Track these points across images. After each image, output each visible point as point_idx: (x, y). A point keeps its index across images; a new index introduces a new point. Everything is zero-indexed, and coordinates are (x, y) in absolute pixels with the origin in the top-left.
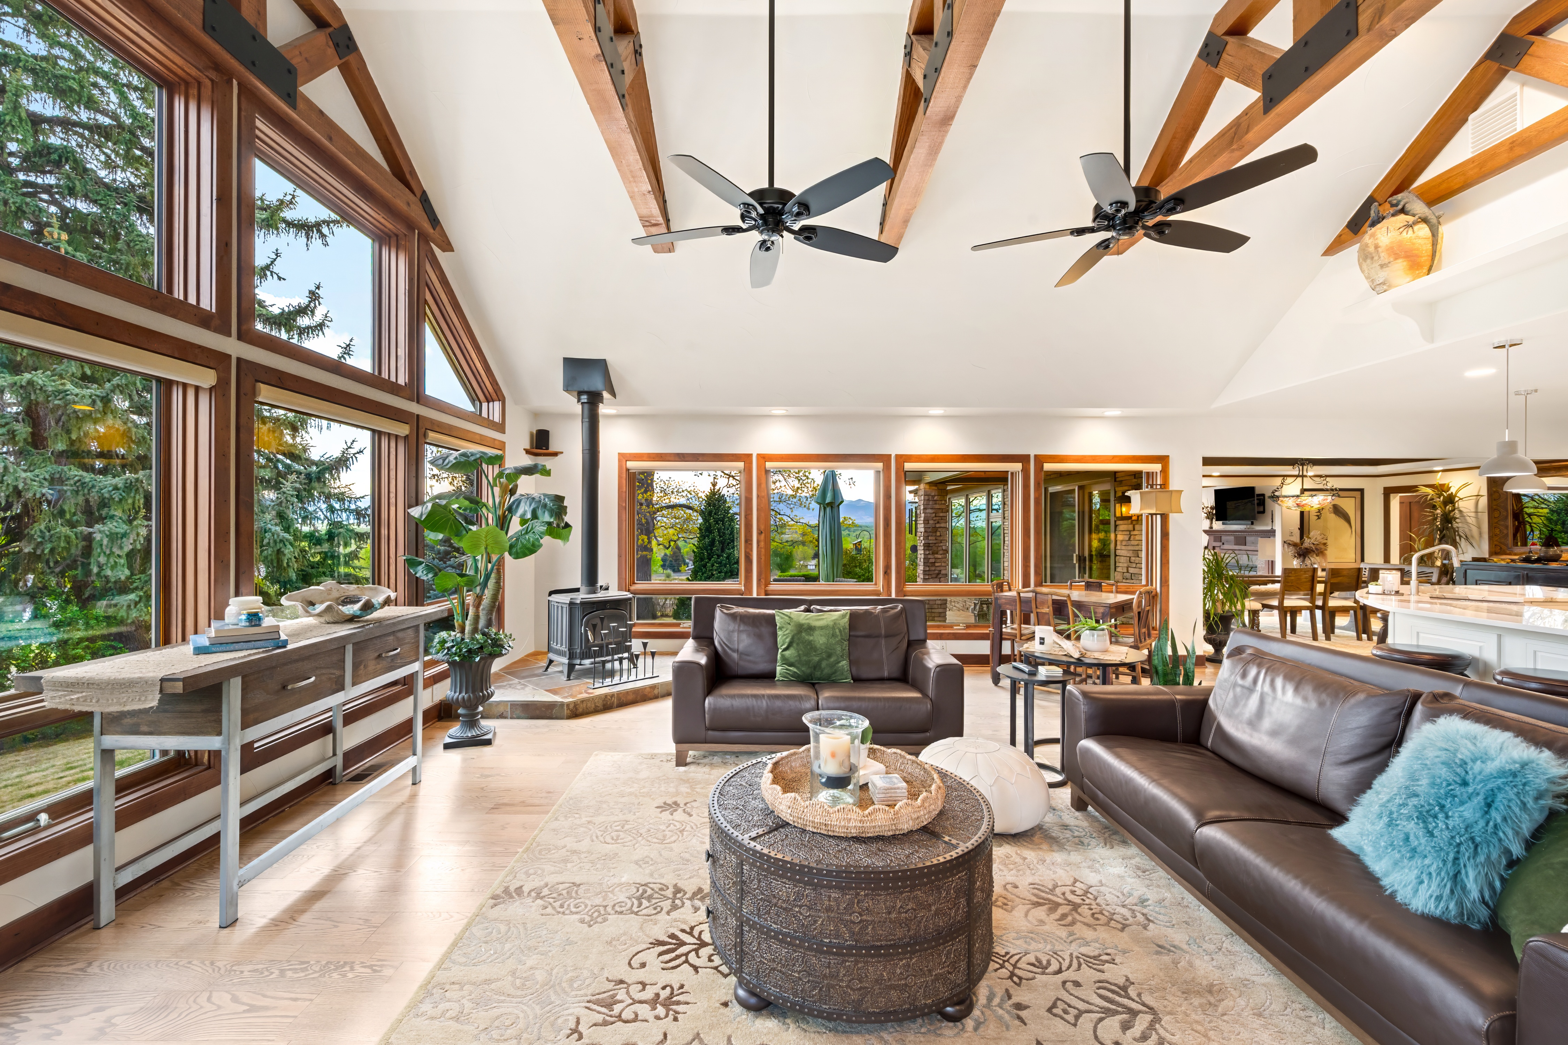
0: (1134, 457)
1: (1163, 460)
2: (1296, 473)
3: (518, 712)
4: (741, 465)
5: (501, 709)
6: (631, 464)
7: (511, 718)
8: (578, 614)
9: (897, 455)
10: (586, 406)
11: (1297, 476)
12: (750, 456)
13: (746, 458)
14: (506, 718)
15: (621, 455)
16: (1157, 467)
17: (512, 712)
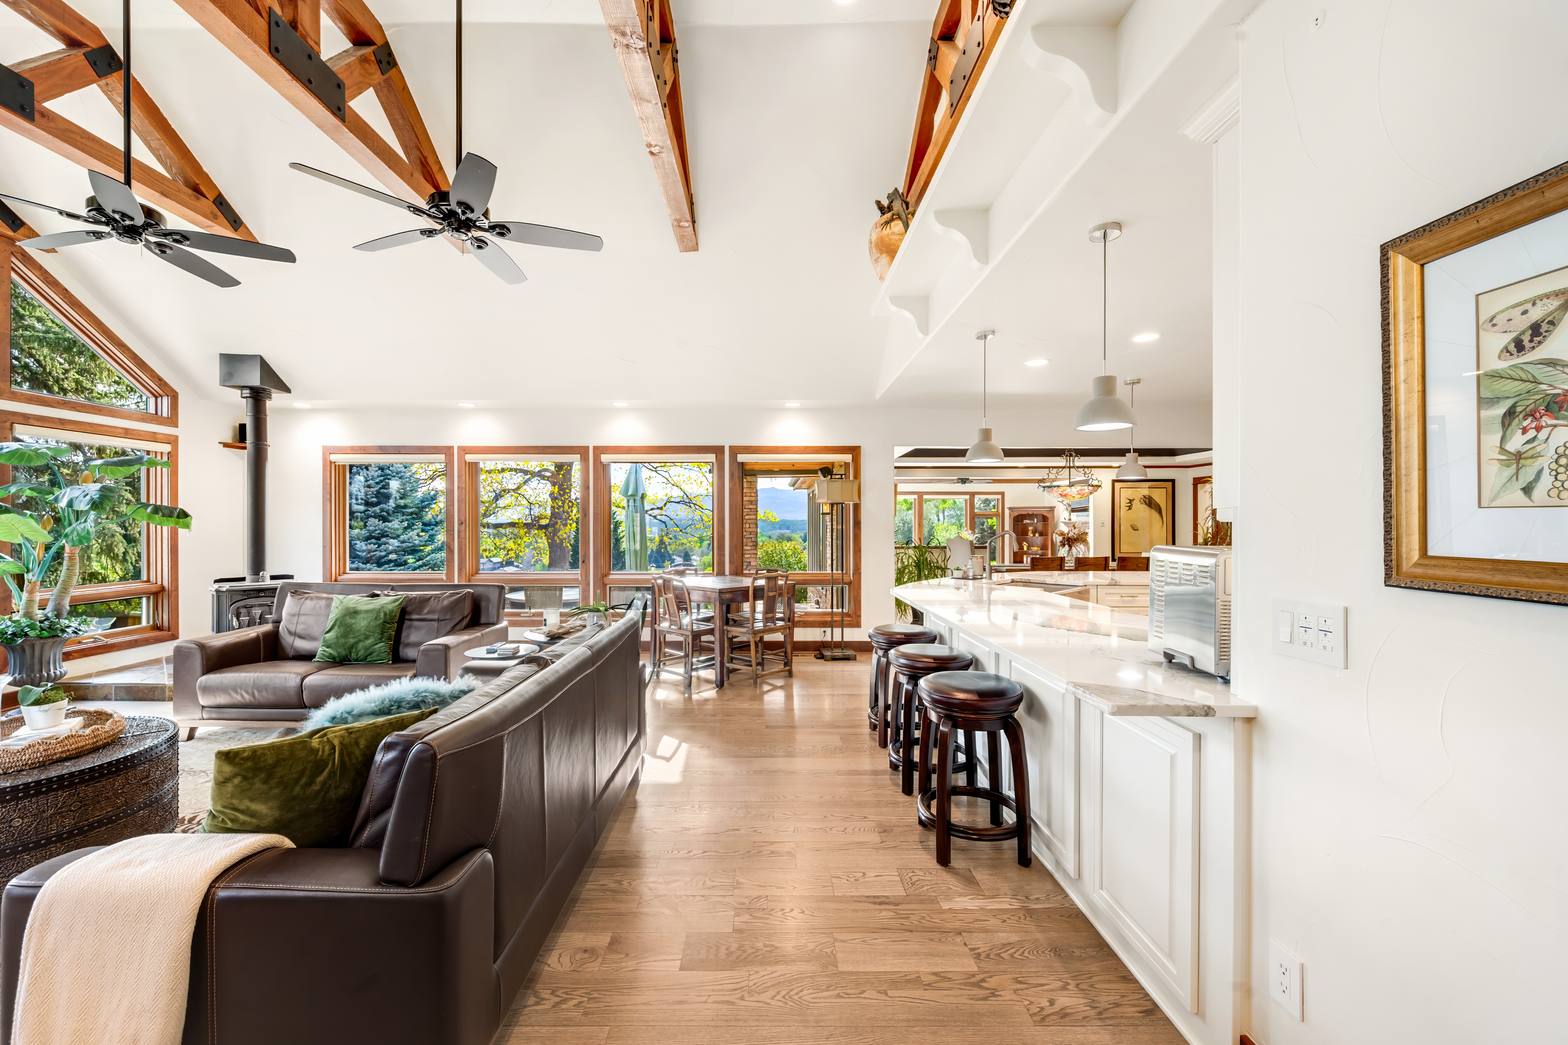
0: (806, 448)
1: (855, 451)
2: (1063, 464)
3: (122, 694)
4: (442, 457)
5: (106, 691)
6: (333, 457)
7: (115, 700)
8: (225, 601)
9: (594, 447)
10: (250, 400)
11: (1064, 467)
12: (451, 448)
13: (447, 451)
14: (110, 700)
15: (325, 448)
16: (848, 458)
17: (116, 694)
